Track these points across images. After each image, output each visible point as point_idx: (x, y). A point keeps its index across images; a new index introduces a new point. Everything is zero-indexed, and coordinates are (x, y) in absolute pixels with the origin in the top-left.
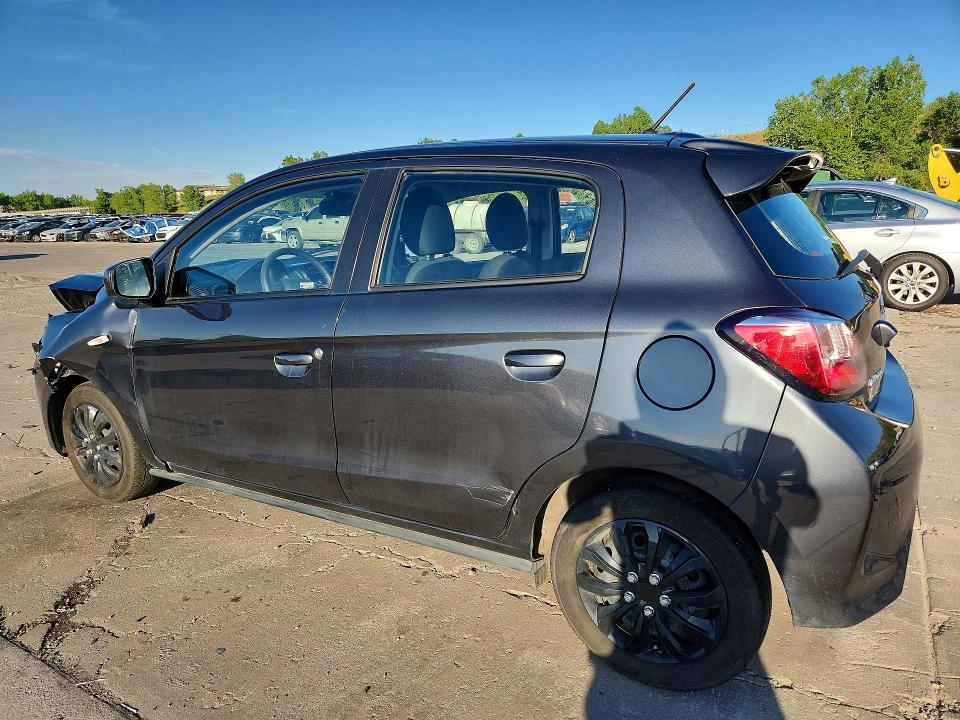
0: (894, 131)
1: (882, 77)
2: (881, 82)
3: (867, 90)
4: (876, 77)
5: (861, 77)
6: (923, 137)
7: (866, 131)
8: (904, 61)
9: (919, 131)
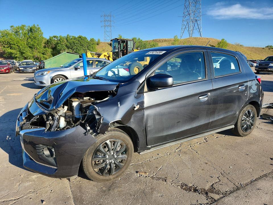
0: (38, 44)
1: (31, 29)
2: (31, 30)
3: (27, 32)
4: (29, 29)
5: (25, 28)
6: (45, 47)
7: (30, 43)
8: (36, 25)
9: (44, 45)
